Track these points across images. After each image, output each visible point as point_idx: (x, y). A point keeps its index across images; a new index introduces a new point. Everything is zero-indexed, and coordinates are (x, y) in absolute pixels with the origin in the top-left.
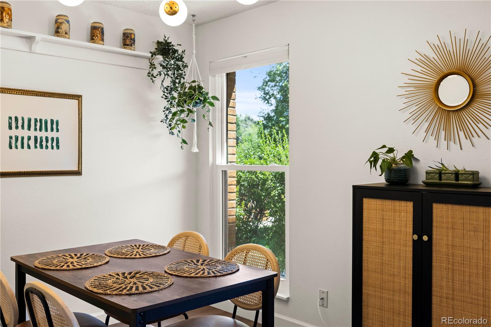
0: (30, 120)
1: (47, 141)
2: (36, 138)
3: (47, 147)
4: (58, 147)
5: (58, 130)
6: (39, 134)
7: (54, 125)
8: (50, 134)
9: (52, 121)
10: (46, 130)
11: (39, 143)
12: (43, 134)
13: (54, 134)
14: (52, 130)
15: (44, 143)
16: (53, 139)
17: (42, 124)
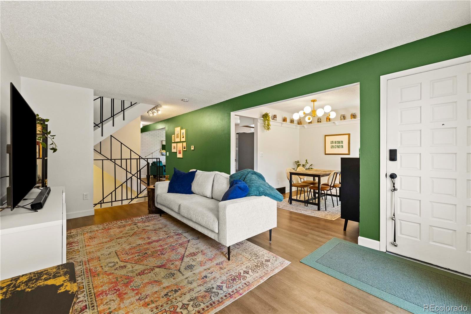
0: (336, 141)
1: (340, 146)
2: (337, 146)
3: (340, 148)
4: (343, 148)
5: (343, 143)
6: (338, 145)
7: (342, 142)
8: (341, 145)
9: (341, 141)
10: (340, 143)
11: (338, 147)
12: (339, 145)
13: (342, 144)
14: (341, 143)
15: (339, 147)
16: (341, 146)
17: (338, 142)
